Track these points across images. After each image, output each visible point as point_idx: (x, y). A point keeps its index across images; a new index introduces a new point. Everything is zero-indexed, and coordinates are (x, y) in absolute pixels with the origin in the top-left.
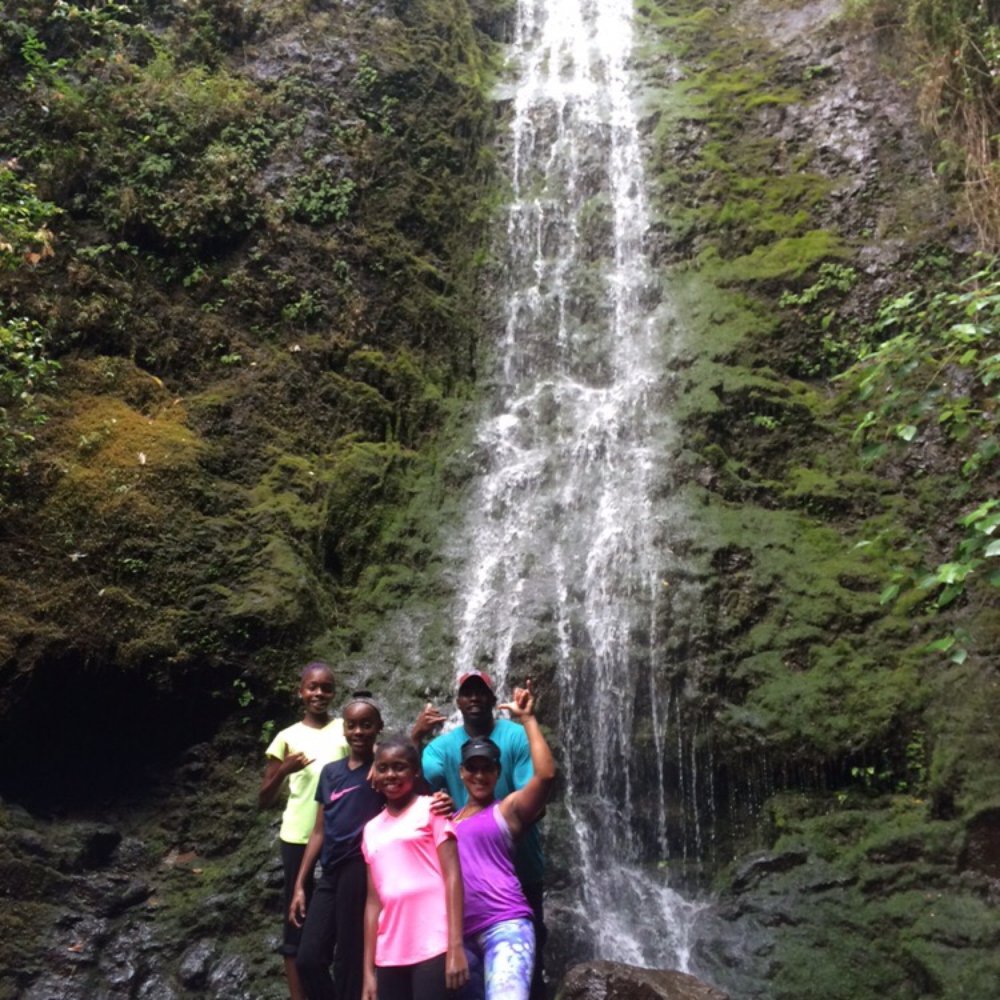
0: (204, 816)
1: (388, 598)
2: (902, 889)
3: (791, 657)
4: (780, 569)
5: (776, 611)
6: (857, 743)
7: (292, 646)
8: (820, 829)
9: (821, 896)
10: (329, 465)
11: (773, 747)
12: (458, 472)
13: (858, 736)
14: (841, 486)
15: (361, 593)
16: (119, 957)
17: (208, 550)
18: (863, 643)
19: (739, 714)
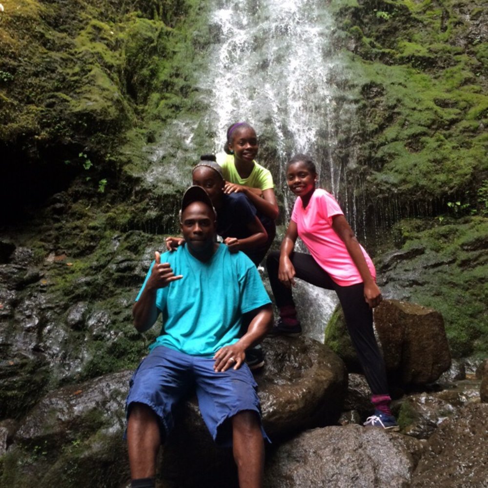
0: (68, 234)
1: (167, 112)
2: (482, 264)
3: (409, 145)
4: (400, 96)
5: (399, 119)
6: (451, 188)
7: (114, 134)
8: (431, 236)
9: (436, 269)
10: (122, 29)
11: (401, 194)
12: (202, 40)
13: (452, 185)
14: (430, 51)
15: (150, 109)
16: (28, 312)
17: (53, 71)
18: (450, 135)
19: (380, 177)
